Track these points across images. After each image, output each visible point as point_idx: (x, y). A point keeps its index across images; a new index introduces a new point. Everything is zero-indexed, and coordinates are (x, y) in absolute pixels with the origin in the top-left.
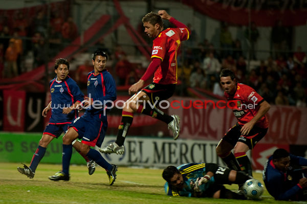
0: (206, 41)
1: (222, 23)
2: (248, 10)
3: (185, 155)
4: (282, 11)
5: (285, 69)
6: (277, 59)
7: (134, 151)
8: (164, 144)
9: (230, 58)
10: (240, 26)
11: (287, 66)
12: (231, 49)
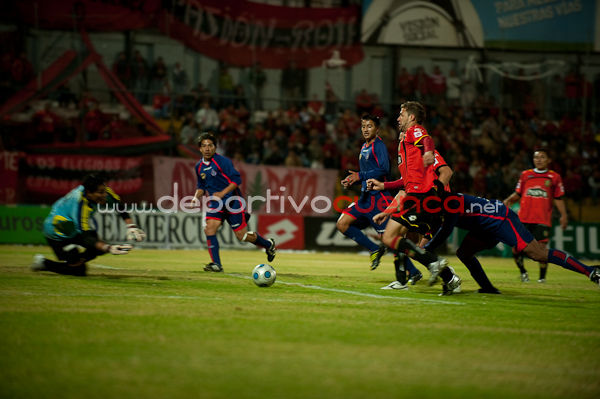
0: (200, 85)
1: (221, 63)
2: (252, 47)
3: (175, 231)
4: (294, 48)
5: (298, 123)
6: (288, 109)
7: (110, 227)
8: (148, 217)
9: (231, 108)
10: (242, 67)
11: (301, 119)
12: (233, 96)
